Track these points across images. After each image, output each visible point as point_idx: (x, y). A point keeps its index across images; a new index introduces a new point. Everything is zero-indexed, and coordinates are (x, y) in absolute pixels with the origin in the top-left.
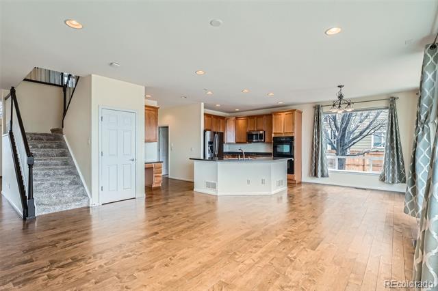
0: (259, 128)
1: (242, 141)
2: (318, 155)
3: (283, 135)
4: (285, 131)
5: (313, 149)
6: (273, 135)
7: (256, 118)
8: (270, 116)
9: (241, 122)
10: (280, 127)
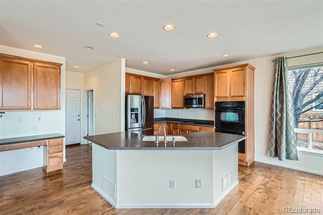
0: (198, 91)
1: (179, 106)
2: (281, 128)
3: (229, 100)
4: (232, 94)
5: (272, 119)
6: (215, 100)
7: (194, 79)
8: (211, 75)
9: (178, 85)
10: (225, 89)
